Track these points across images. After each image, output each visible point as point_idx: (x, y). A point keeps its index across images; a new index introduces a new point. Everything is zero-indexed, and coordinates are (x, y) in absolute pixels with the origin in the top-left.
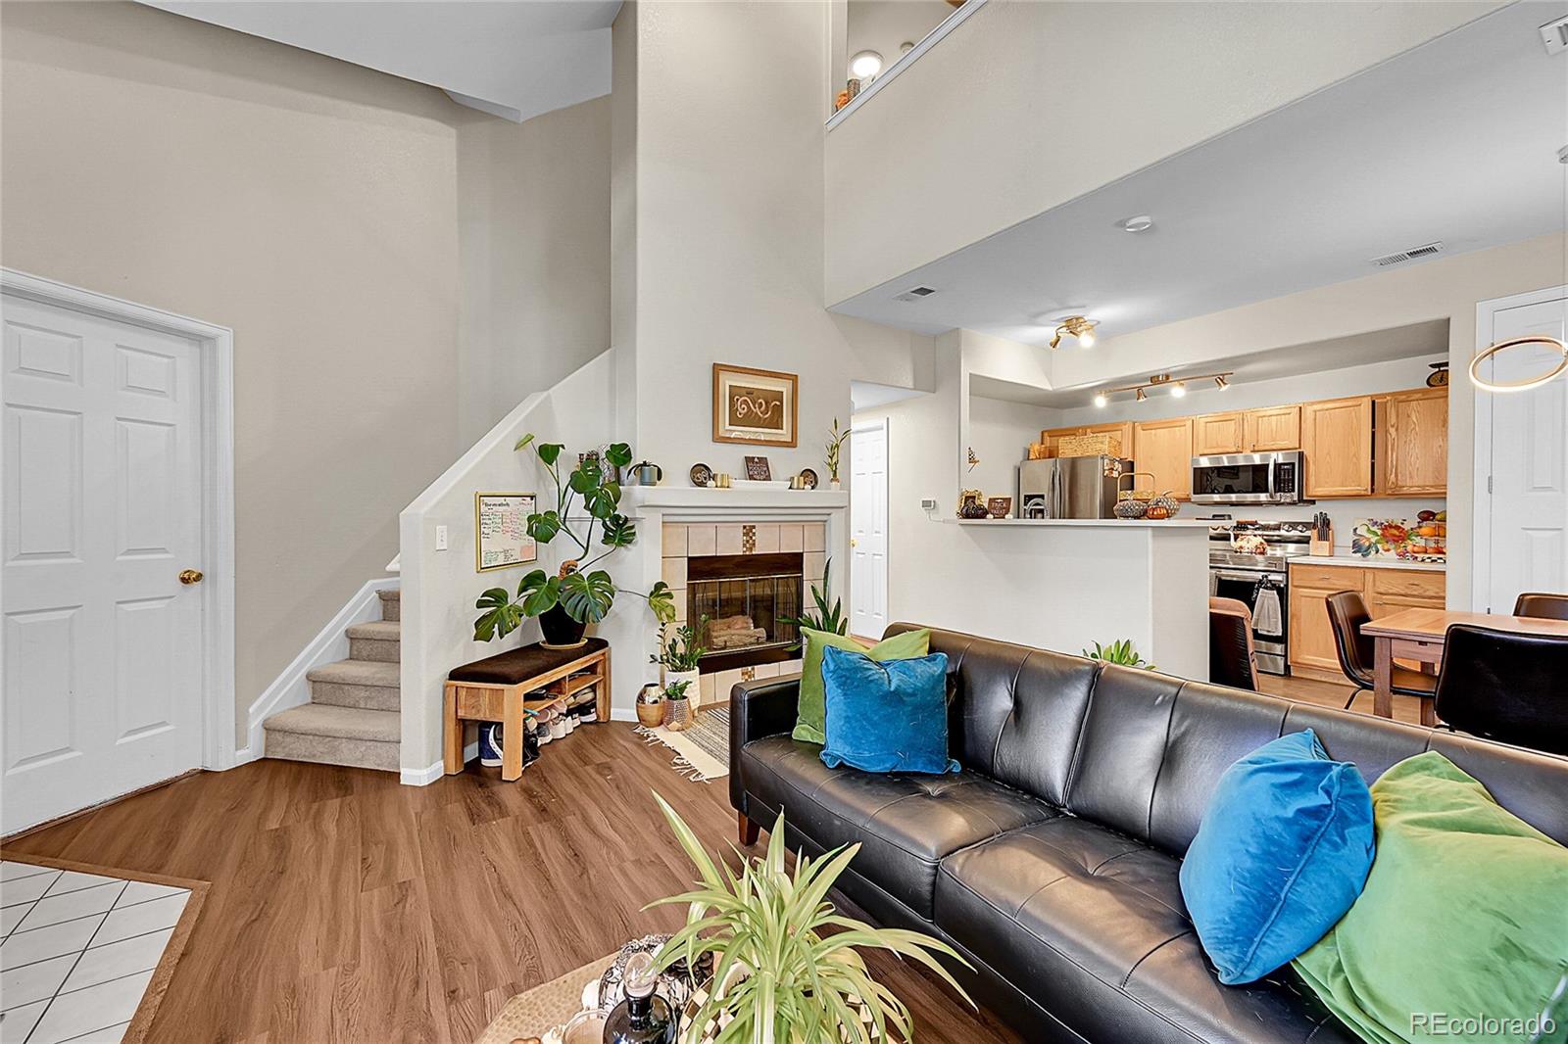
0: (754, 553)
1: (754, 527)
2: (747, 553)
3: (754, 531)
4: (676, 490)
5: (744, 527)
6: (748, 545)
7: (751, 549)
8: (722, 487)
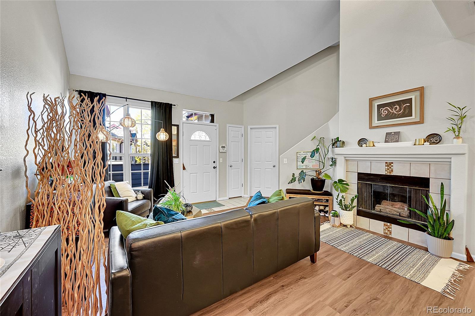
0: (392, 174)
1: (392, 163)
2: (388, 174)
3: (392, 164)
4: (352, 148)
5: (386, 163)
6: (388, 171)
7: (390, 172)
8: (369, 146)
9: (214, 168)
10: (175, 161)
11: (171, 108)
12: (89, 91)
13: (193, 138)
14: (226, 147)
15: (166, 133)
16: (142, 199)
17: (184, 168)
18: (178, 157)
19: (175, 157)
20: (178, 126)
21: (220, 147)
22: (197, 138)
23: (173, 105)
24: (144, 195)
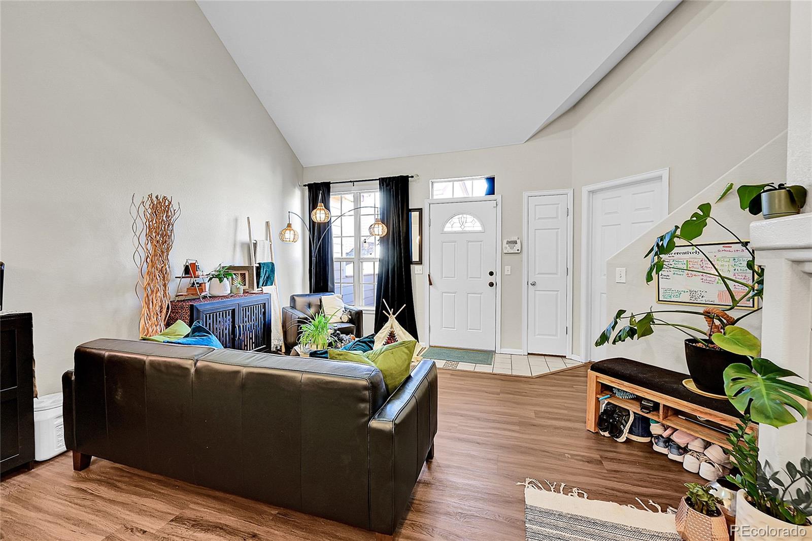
9: (491, 285)
10: (415, 270)
11: (408, 181)
12: (314, 183)
13: (448, 228)
14: (518, 241)
15: (383, 225)
16: (347, 322)
17: (431, 284)
18: (422, 264)
19: (416, 263)
20: (420, 210)
21: (505, 242)
22: (457, 228)
23: (410, 177)
24: (350, 317)
